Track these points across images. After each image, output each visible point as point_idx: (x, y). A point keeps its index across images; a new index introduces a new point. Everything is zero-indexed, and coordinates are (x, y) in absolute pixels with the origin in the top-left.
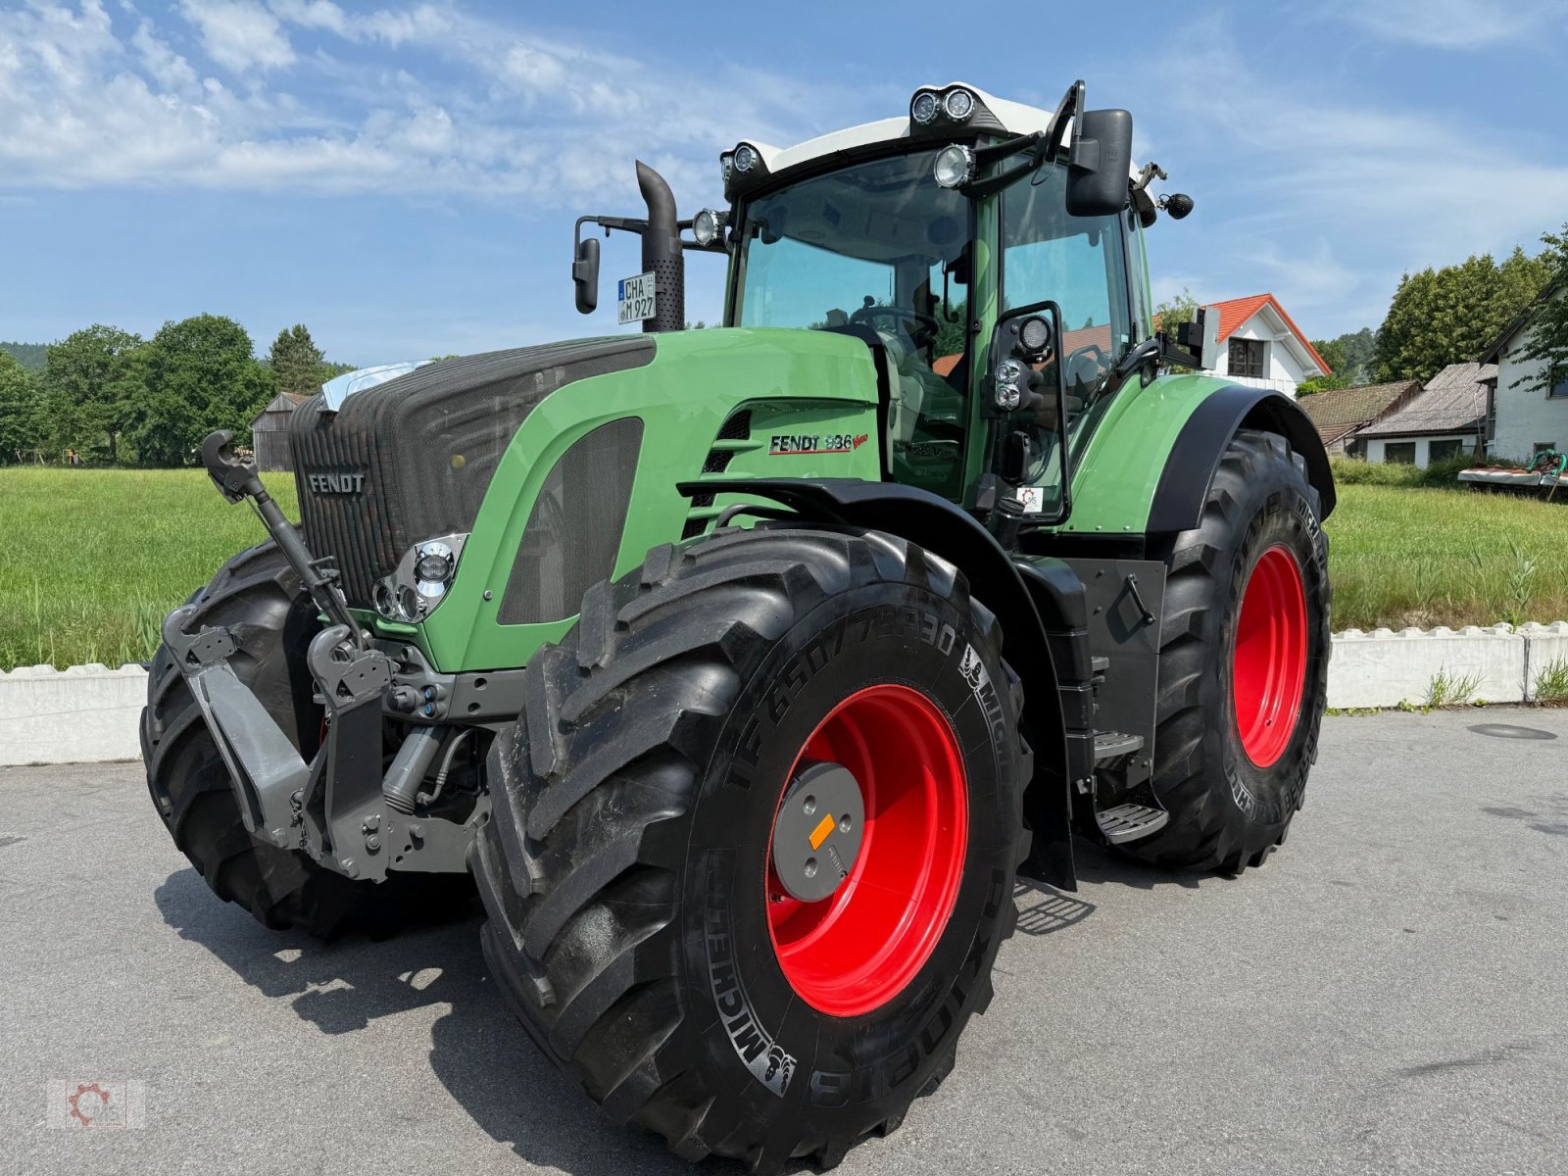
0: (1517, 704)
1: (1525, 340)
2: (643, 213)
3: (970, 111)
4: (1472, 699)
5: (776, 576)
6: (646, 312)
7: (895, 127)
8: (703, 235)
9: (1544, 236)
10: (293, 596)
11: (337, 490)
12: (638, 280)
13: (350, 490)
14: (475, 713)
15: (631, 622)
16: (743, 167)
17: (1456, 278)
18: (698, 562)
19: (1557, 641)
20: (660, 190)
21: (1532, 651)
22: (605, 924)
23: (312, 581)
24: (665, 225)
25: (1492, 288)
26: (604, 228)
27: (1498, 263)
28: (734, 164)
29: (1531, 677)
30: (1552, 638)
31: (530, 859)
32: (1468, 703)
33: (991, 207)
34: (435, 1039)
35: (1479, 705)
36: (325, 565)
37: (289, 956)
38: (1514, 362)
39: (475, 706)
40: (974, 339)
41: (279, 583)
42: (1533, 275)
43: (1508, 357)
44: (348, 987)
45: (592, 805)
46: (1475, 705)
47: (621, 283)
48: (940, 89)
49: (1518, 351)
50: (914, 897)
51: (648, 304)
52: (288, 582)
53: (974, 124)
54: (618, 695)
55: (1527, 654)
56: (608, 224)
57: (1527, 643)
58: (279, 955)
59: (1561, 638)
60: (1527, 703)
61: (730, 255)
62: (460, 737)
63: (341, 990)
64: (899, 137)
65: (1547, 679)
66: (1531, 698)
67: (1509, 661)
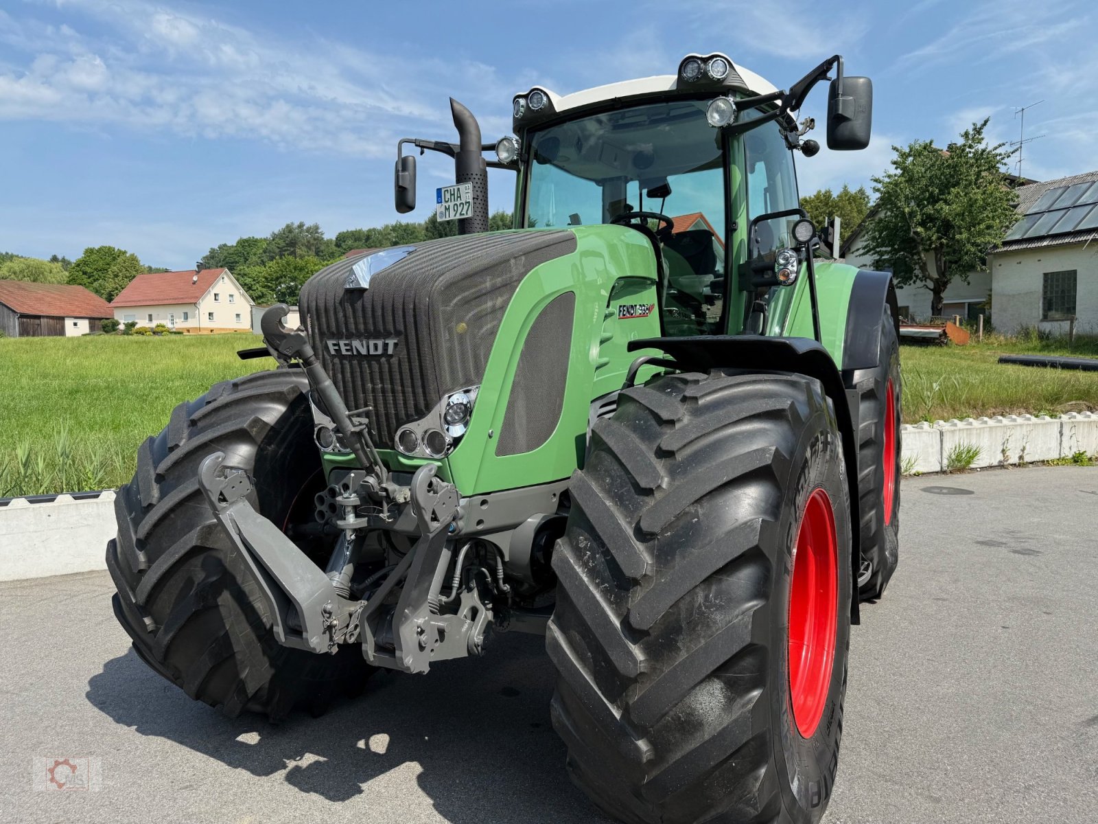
0: (937, 472)
1: (860, 244)
2: (454, 138)
3: (726, 73)
4: (913, 471)
5: (783, 410)
6: (464, 212)
7: (665, 82)
8: (504, 156)
9: (873, 178)
10: (259, 440)
11: (364, 352)
12: (452, 189)
13: (380, 352)
14: (480, 527)
15: (678, 451)
16: (535, 106)
17: (810, 204)
18: (701, 402)
19: (958, 432)
20: (470, 121)
21: (945, 439)
22: (717, 692)
23: (348, 429)
24: (473, 147)
25: (832, 210)
26: (419, 149)
27: (835, 194)
28: (527, 104)
29: (945, 455)
30: (955, 430)
31: (633, 646)
32: (911, 473)
33: (738, 142)
34: (428, 794)
35: (917, 475)
36: (359, 415)
37: (251, 738)
38: (857, 256)
39: (480, 522)
40: (732, 235)
41: (248, 430)
42: (855, 201)
43: (853, 253)
44: (322, 759)
45: (693, 599)
46: (915, 475)
47: (439, 191)
48: (704, 56)
49: (858, 250)
50: (806, 643)
51: (466, 207)
52: (255, 429)
53: (727, 83)
54: (692, 509)
55: (942, 441)
56: (422, 146)
57: (941, 434)
58: (242, 738)
59: (960, 430)
60: (943, 472)
61: (519, 171)
62: (465, 548)
63: (317, 763)
64: (667, 89)
65: (953, 457)
66: (945, 469)
67: (932, 445)
